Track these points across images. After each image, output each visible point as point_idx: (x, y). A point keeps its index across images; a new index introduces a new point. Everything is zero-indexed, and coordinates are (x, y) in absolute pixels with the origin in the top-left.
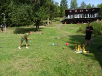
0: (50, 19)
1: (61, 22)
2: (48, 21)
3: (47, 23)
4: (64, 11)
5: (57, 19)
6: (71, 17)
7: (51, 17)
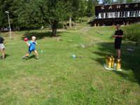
0: (73, 20)
1: (88, 23)
2: (70, 22)
3: (68, 25)
4: (94, 8)
5: (83, 19)
6: (102, 16)
7: (74, 17)
